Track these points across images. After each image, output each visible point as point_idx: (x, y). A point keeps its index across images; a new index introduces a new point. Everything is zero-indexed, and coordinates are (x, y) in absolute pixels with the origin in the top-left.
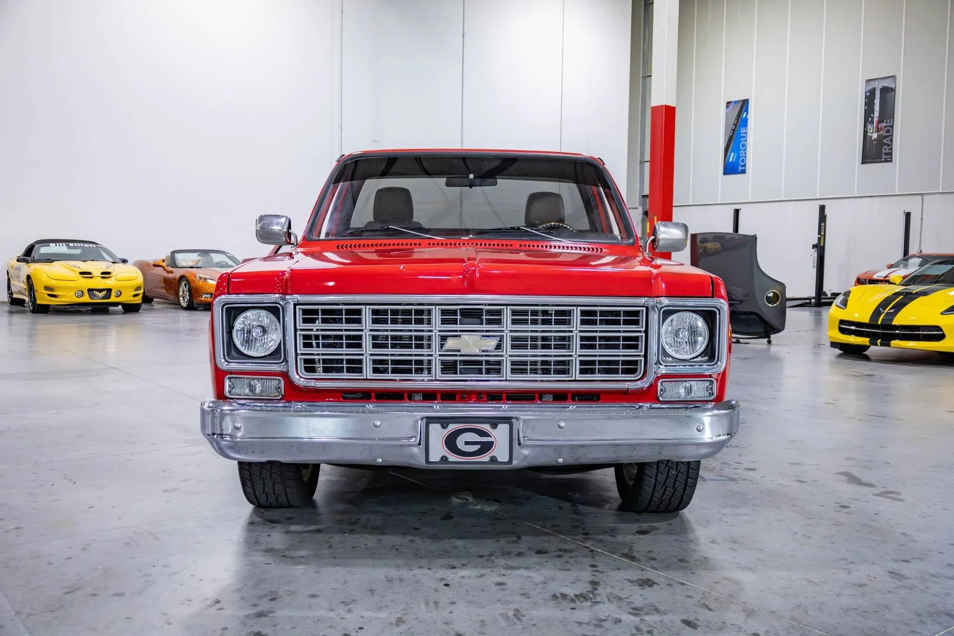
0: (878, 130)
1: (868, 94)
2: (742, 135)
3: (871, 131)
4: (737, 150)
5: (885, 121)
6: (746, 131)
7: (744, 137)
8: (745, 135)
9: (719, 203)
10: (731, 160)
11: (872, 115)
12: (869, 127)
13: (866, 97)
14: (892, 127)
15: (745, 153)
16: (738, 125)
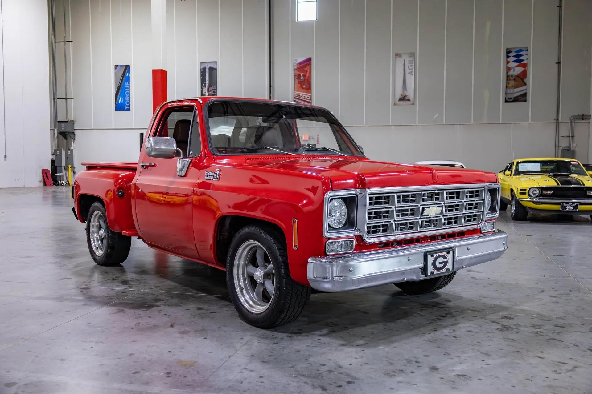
0: (209, 91)
1: (202, 70)
2: (126, 87)
3: (205, 91)
4: (124, 96)
5: (212, 86)
6: (129, 85)
7: (128, 88)
8: (129, 87)
9: (113, 128)
10: (120, 102)
11: (205, 82)
12: (204, 89)
13: (201, 72)
14: (216, 90)
15: (129, 98)
16: (123, 80)
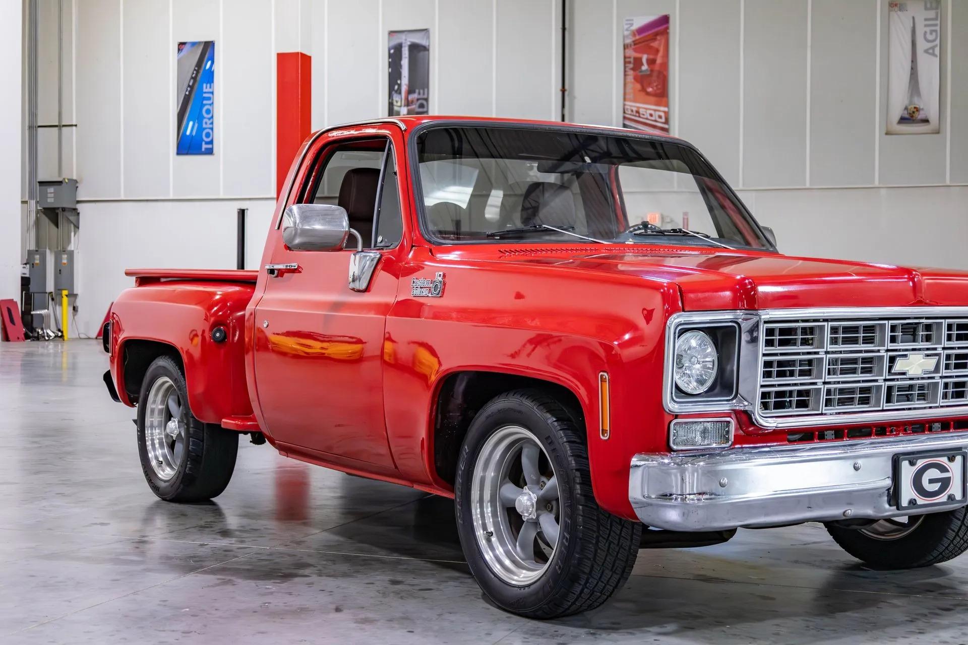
0: (408, 103)
1: (392, 51)
2: (205, 95)
3: (399, 104)
4: (199, 118)
5: (417, 91)
6: (211, 90)
7: (209, 99)
8: (210, 95)
9: (171, 197)
10: (188, 133)
11: (399, 82)
12: (396, 97)
13: (390, 56)
14: (427, 100)
15: (212, 123)
16: (198, 78)
